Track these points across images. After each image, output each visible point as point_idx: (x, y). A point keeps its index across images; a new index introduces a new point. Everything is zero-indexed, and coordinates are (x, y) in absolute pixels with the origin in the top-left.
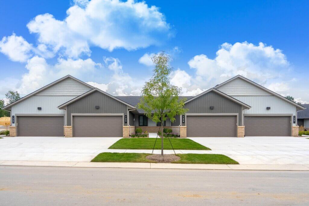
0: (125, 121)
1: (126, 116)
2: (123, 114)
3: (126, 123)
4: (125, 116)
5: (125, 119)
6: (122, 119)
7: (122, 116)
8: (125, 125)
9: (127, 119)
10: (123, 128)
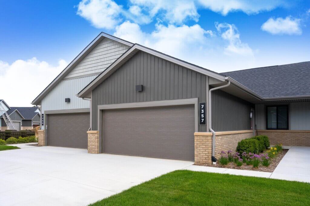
0: (201, 118)
1: (202, 106)
2: (194, 101)
3: (203, 123)
4: (201, 104)
5: (201, 114)
6: (194, 112)
7: (192, 106)
8: (199, 130)
9: (205, 114)
10: (196, 138)
